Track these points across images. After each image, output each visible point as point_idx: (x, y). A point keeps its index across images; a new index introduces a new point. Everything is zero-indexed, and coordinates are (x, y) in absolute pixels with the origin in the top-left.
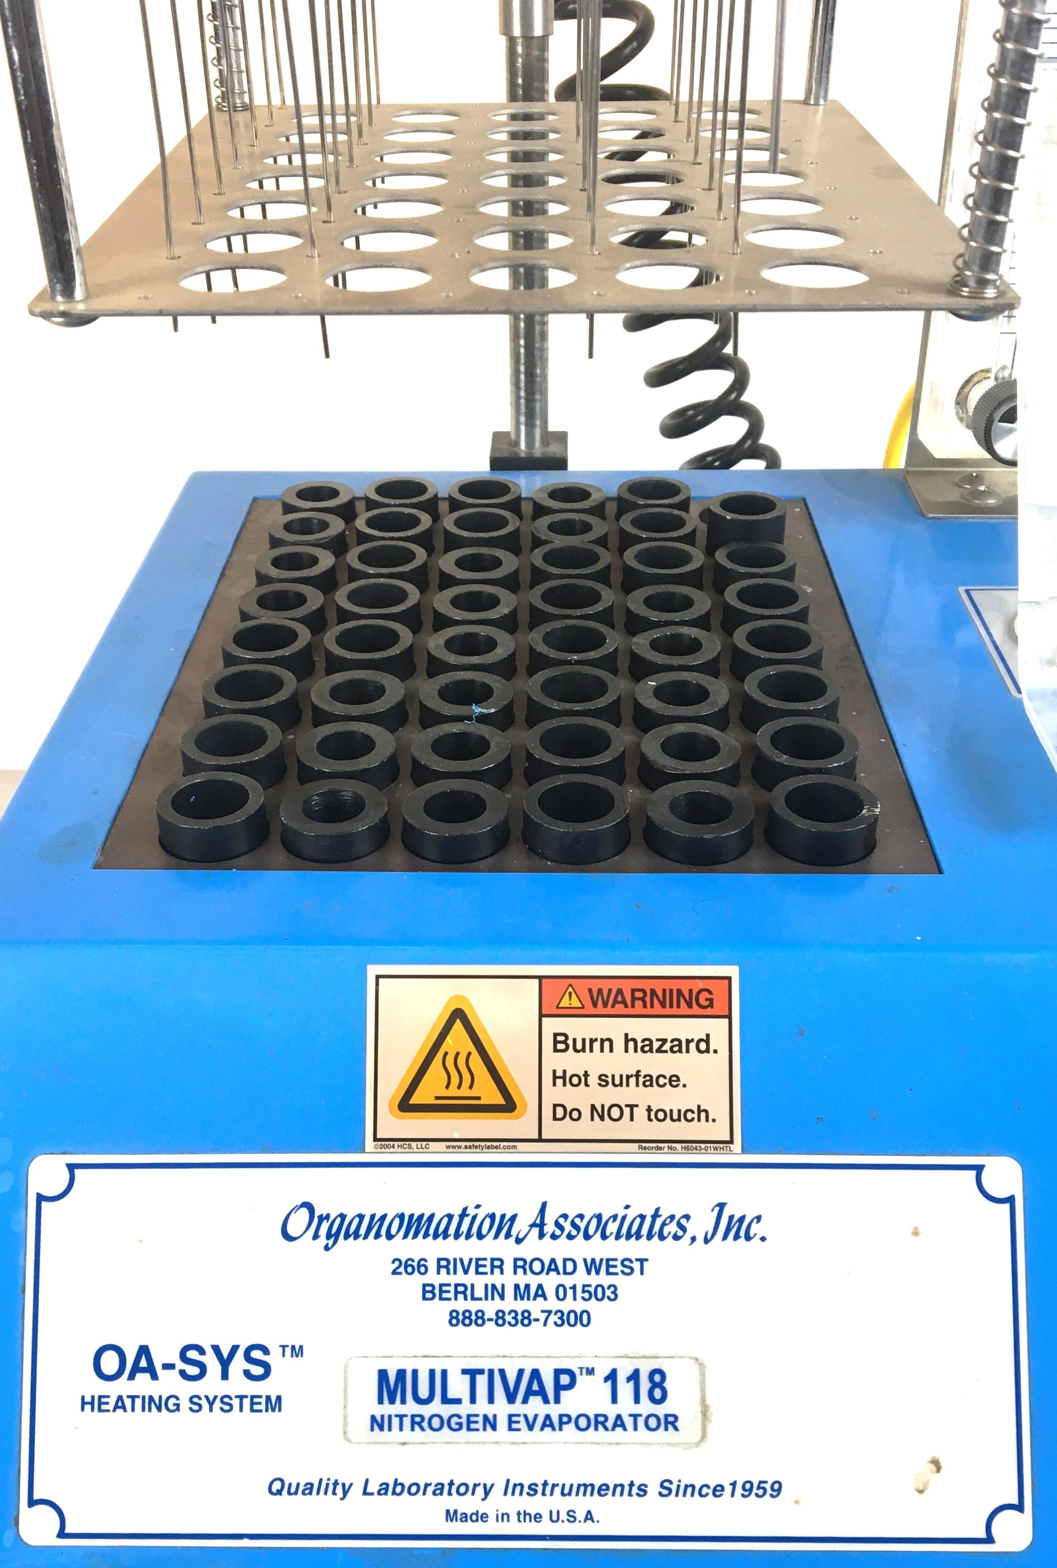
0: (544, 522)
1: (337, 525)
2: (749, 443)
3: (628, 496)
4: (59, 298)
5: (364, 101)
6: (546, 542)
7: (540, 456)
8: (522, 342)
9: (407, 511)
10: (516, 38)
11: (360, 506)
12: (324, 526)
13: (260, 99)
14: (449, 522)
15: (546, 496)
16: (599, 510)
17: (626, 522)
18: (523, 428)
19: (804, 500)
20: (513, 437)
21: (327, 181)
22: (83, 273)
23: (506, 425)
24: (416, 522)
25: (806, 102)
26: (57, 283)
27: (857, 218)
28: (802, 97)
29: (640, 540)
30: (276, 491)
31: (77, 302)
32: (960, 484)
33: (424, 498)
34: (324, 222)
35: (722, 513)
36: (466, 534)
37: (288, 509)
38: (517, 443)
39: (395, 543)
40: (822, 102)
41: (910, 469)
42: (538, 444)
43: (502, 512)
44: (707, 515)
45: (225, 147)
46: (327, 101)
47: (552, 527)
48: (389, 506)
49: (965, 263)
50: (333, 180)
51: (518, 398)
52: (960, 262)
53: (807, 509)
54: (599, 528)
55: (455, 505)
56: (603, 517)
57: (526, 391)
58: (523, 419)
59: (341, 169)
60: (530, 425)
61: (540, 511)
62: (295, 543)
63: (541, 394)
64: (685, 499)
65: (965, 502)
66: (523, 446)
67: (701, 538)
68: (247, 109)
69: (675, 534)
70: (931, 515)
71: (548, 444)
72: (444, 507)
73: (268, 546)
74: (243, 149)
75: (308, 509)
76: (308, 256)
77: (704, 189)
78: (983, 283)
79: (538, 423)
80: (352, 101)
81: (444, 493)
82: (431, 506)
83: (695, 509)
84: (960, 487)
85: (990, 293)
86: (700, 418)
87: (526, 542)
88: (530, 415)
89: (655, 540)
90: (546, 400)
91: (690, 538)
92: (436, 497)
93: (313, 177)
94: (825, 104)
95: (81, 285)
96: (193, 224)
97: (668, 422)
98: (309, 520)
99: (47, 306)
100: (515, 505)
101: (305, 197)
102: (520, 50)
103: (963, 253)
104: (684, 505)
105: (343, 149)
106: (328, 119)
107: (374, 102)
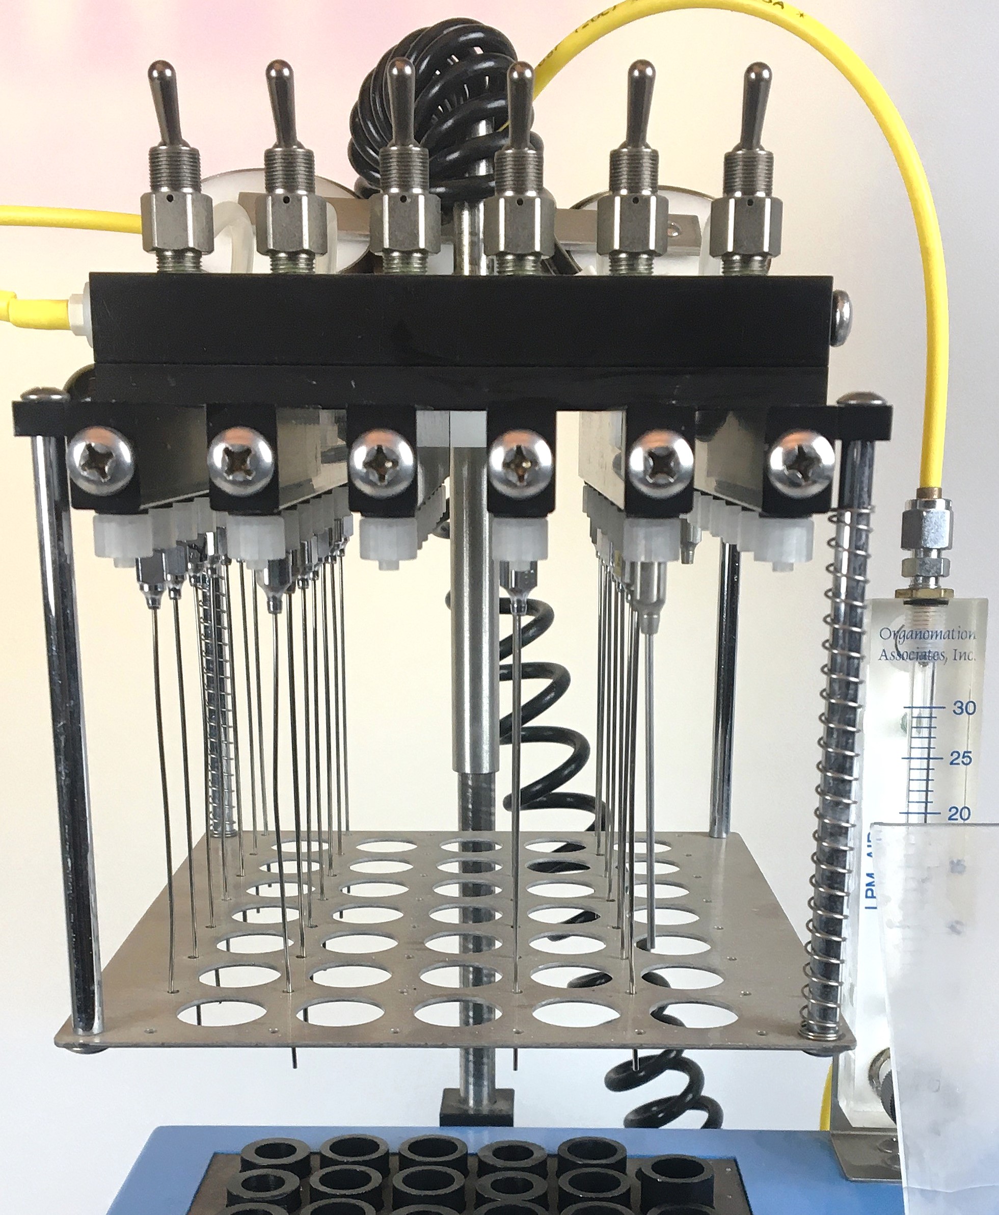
0: (488, 1180)
1: (292, 1182)
2: (690, 1096)
3: (568, 1156)
4: (80, 1031)
5: (335, 828)
6: (491, 1200)
7: (487, 1113)
8: (471, 1014)
9: (359, 1168)
10: (468, 774)
11: (315, 1162)
12: (280, 1182)
13: (247, 826)
14: (397, 1180)
15: (491, 1154)
16: (540, 1169)
17: (564, 1182)
18: (471, 1087)
19: (735, 1161)
20: (462, 1094)
21: (301, 914)
22: (101, 1005)
23: (455, 1082)
24: (367, 1179)
25: (710, 835)
26: (80, 1021)
27: (735, 959)
28: (707, 830)
29: (578, 1200)
30: (237, 1146)
31: (95, 1035)
32: (882, 1148)
33: (374, 1156)
34: (297, 957)
35: (654, 1175)
36: (414, 1192)
37: (247, 1165)
38: (466, 1100)
39: (343, 1200)
40: (724, 835)
41: (835, 1132)
42: (485, 1102)
43: (449, 1170)
44: (640, 1174)
45: (218, 878)
46: (303, 827)
47: (496, 1185)
48: (343, 1163)
49: (809, 1013)
50: (306, 913)
51: (467, 1061)
52: (805, 1012)
53: (738, 1170)
54: (540, 1186)
55: (405, 1162)
56: (544, 1175)
57: (474, 1056)
58: (471, 1080)
59: (313, 901)
60: (478, 1085)
61: (484, 1168)
62: (252, 1200)
63: (488, 1058)
64: (622, 1159)
65: (884, 1165)
66: (471, 1103)
67: (636, 1197)
68: (236, 836)
69: (609, 1195)
70: (854, 1179)
71: (496, 1102)
72: (394, 1162)
73: (226, 1202)
74: (231, 880)
75: (265, 1166)
76: (284, 992)
77: (613, 928)
78: (825, 1030)
79: (486, 1083)
80: (325, 827)
81: (394, 1148)
82: (382, 1164)
83: (631, 1169)
84: (881, 1151)
85: (832, 1037)
86: (642, 1074)
87: (470, 1198)
88: (478, 1076)
89: (592, 1199)
90: (494, 1064)
91: (625, 1199)
92: (387, 1154)
93: (290, 908)
94: (727, 838)
95: (99, 1019)
96: (189, 957)
97: (613, 1076)
98: (265, 1176)
99: (69, 1039)
100: (461, 1164)
101: (283, 929)
102: (470, 783)
103: (806, 1007)
104: (621, 1165)
105: (316, 879)
106: (304, 846)
107: (344, 828)
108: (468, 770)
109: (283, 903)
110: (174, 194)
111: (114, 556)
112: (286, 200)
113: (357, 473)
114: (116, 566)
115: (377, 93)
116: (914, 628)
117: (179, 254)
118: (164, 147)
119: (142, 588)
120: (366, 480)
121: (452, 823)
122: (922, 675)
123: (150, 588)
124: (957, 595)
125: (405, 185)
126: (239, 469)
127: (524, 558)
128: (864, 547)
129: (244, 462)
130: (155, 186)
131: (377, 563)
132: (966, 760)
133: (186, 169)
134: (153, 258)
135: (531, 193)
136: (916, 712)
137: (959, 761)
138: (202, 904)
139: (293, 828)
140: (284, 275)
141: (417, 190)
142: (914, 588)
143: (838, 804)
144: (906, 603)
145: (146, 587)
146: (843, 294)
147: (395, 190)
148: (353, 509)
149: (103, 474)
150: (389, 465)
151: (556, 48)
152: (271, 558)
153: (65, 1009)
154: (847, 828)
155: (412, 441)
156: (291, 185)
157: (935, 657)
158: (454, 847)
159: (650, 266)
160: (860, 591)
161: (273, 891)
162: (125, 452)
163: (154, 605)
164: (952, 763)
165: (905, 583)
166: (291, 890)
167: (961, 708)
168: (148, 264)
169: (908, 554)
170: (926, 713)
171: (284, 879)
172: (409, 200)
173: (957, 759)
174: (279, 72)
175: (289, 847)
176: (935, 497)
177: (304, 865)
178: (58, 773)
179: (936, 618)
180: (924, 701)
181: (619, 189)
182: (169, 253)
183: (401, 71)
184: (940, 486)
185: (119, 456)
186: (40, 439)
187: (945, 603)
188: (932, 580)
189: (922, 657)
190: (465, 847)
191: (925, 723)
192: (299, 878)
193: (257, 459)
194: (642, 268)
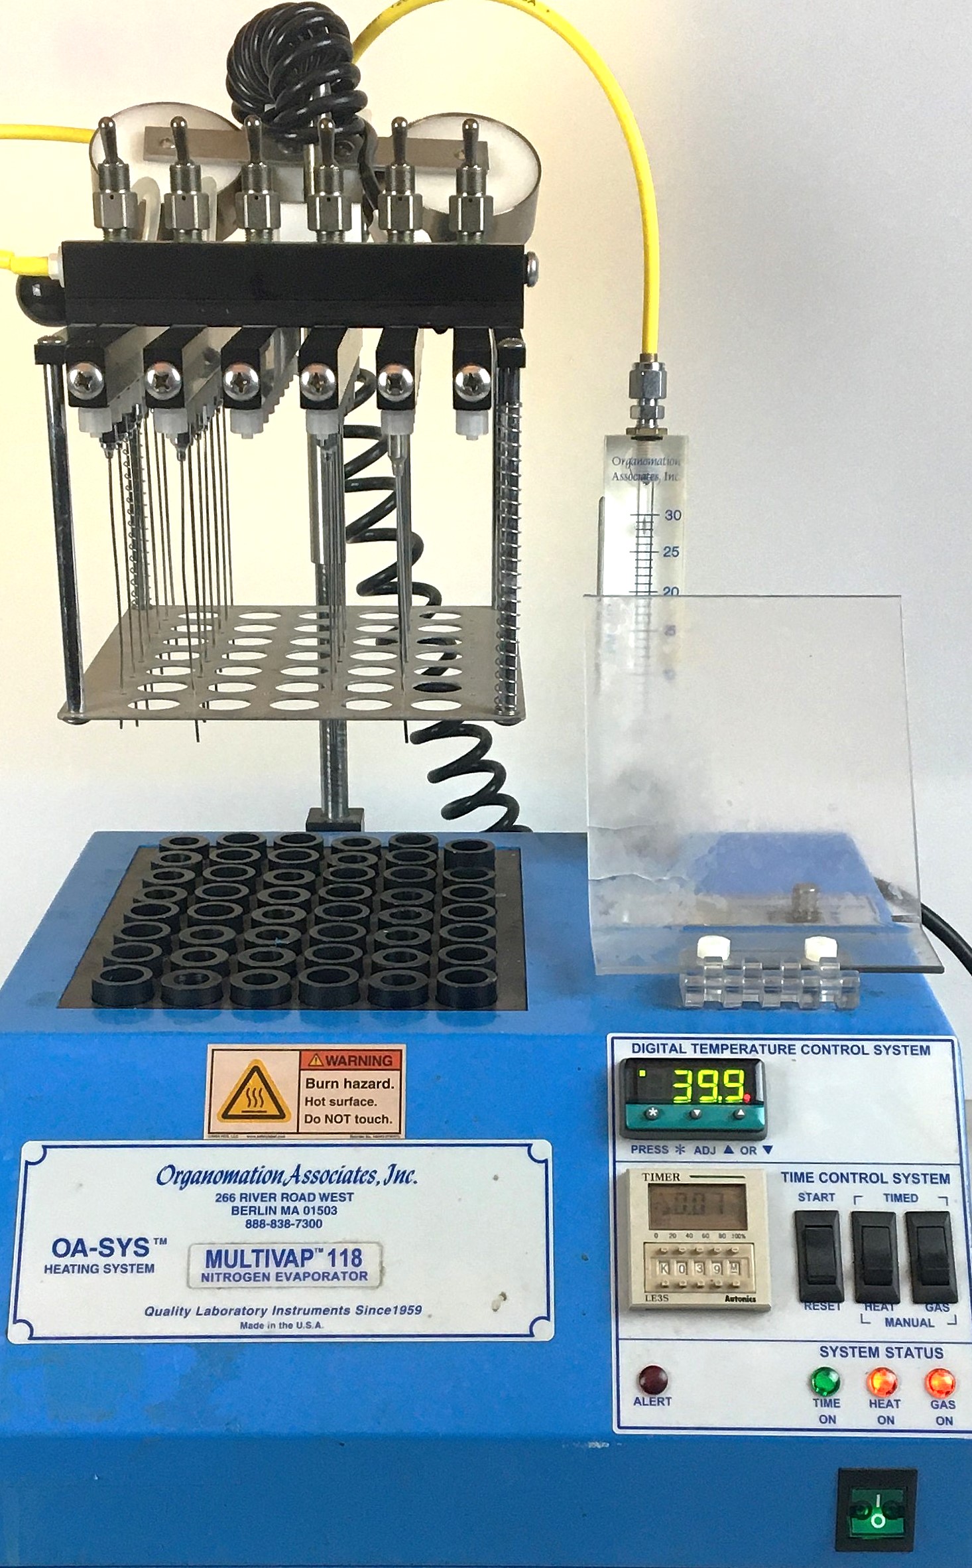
0: (336, 856)
1: (196, 857)
2: (506, 822)
3: (396, 843)
4: (72, 712)
5: (222, 603)
7: (341, 823)
9: (244, 849)
10: (322, 565)
11: (213, 847)
12: (188, 858)
14: (272, 856)
15: (340, 842)
16: (375, 850)
17: (390, 856)
18: (330, 804)
19: (519, 850)
20: (323, 811)
21: (201, 654)
22: (84, 695)
23: (318, 804)
24: (250, 855)
25: (492, 608)
26: (72, 705)
27: (475, 678)
31: (81, 713)
33: (256, 843)
34: (199, 677)
35: (451, 850)
36: (283, 862)
38: (326, 814)
39: (234, 866)
42: (341, 815)
43: (308, 851)
44: (446, 851)
46: (201, 603)
48: (233, 847)
49: (499, 700)
50: (203, 654)
51: (326, 785)
52: (497, 701)
53: (520, 854)
54: (373, 859)
55: (277, 846)
56: (377, 853)
58: (330, 798)
59: (208, 648)
60: (335, 803)
61: (334, 851)
62: (169, 867)
63: (343, 782)
64: (435, 843)
66: (330, 816)
67: (442, 866)
68: (153, 608)
69: (420, 862)
71: (349, 815)
72: (270, 846)
73: (151, 868)
74: (154, 635)
75: (177, 849)
76: (190, 694)
78: (509, 709)
79: (341, 801)
80: (215, 603)
81: (270, 839)
82: (261, 847)
83: (439, 848)
85: (512, 713)
88: (335, 795)
92: (265, 842)
93: (194, 652)
95: (83, 703)
96: (131, 677)
97: (447, 809)
98: (178, 855)
99: (67, 715)
100: (318, 848)
101: (189, 664)
102: (324, 571)
103: (497, 698)
104: (434, 849)
105: (209, 635)
106: (202, 615)
107: (229, 603)
108: (322, 562)
109: (190, 649)
110: (114, 194)
111: (91, 431)
112: (184, 198)
113: (228, 386)
114: (91, 437)
115: (246, 50)
116: (640, 458)
117: (117, 231)
118: (107, 165)
119: (102, 446)
120: (233, 390)
121: (312, 601)
122: (645, 490)
123: (107, 446)
124: (669, 433)
125: (258, 189)
126: (162, 385)
127: (323, 433)
128: (517, 427)
129: (165, 381)
130: (102, 188)
131: (240, 435)
132: (675, 553)
133: (121, 178)
134: (101, 231)
135: (336, 194)
136: (641, 518)
137: (670, 554)
138: (137, 649)
139: (195, 604)
140: (184, 244)
141: (265, 192)
142: (639, 427)
143: (509, 575)
144: (633, 438)
145: (105, 445)
146: (532, 255)
147: (251, 192)
148: (225, 406)
149: (87, 388)
150: (245, 382)
151: (379, 17)
152: (180, 432)
153: (62, 697)
154: (515, 590)
155: (258, 370)
156: (186, 189)
157: (654, 477)
158: (314, 616)
159: (412, 237)
160: (515, 452)
161: (183, 642)
162: (99, 375)
163: (110, 457)
164: (665, 556)
165: (633, 424)
166: (195, 642)
167: (670, 515)
168: (98, 235)
169: (635, 402)
170: (648, 519)
171: (190, 622)
172: (259, 198)
173: (668, 552)
174: (179, 125)
175: (193, 616)
176: (652, 360)
177: (202, 627)
178: (59, 557)
179: (654, 450)
180: (648, 511)
181: (391, 191)
182: (111, 230)
183: (253, 124)
184: (656, 352)
185: (96, 378)
186: (48, 366)
187: (660, 438)
188: (651, 421)
189: (644, 478)
190: (321, 616)
191: (648, 526)
192: (199, 635)
193: (172, 378)
194: (407, 240)
